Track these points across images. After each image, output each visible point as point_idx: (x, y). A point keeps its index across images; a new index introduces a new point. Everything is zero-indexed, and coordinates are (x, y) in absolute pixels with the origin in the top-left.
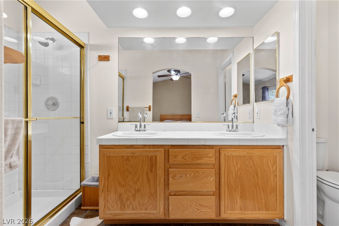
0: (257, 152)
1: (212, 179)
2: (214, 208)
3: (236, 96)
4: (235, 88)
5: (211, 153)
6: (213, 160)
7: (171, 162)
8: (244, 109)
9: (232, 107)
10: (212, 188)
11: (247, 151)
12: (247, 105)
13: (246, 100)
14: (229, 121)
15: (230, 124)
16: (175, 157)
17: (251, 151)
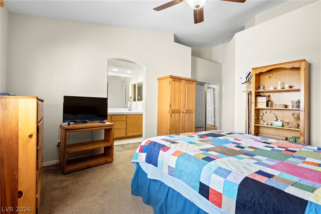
0: (137, 116)
1: (125, 124)
2: (125, 133)
3: (131, 98)
4: (131, 94)
5: (125, 117)
6: (125, 119)
7: (112, 120)
8: (134, 103)
9: (129, 102)
10: (125, 127)
11: (134, 116)
12: (135, 102)
13: (135, 100)
14: (128, 108)
15: (129, 109)
16: (114, 118)
17: (135, 116)
